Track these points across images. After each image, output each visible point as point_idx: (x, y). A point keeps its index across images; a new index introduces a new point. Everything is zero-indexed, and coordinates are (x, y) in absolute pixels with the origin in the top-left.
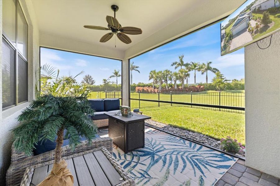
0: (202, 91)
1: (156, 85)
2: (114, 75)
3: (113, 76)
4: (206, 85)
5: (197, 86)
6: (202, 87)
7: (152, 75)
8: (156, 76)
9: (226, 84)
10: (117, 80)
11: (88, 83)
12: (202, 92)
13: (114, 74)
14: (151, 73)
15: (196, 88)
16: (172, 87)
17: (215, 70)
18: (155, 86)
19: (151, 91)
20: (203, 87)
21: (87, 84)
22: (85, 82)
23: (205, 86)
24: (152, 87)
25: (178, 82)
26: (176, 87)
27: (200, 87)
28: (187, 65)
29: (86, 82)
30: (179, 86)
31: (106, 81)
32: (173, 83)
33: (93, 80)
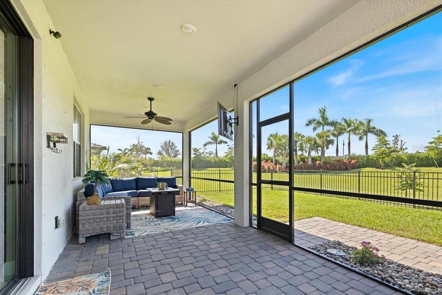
0: (354, 168)
1: (277, 158)
2: (210, 140)
3: (211, 143)
4: (362, 159)
5: (345, 161)
6: (353, 161)
7: (272, 142)
8: (277, 144)
9: (394, 158)
10: (216, 150)
11: (169, 155)
12: (353, 171)
13: (212, 139)
14: (271, 138)
15: (344, 163)
16: (304, 162)
17: (380, 133)
18: (276, 160)
19: (269, 168)
20: (357, 162)
21: (166, 156)
22: (164, 153)
23: (360, 160)
24: (272, 161)
25: (314, 154)
26: (310, 162)
27: (350, 162)
28: (333, 124)
29: (166, 153)
30: (316, 161)
31: (198, 150)
32: (306, 155)
33: (177, 149)
